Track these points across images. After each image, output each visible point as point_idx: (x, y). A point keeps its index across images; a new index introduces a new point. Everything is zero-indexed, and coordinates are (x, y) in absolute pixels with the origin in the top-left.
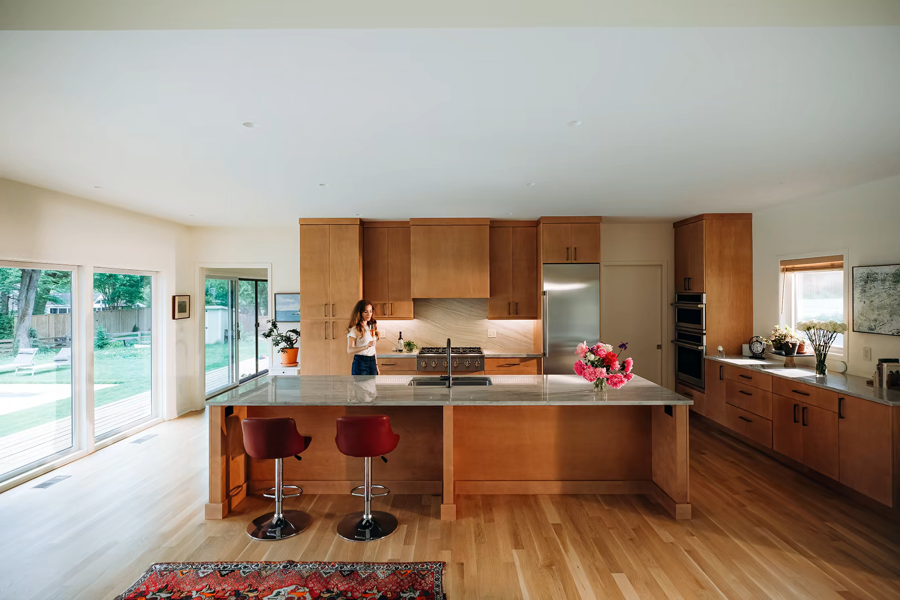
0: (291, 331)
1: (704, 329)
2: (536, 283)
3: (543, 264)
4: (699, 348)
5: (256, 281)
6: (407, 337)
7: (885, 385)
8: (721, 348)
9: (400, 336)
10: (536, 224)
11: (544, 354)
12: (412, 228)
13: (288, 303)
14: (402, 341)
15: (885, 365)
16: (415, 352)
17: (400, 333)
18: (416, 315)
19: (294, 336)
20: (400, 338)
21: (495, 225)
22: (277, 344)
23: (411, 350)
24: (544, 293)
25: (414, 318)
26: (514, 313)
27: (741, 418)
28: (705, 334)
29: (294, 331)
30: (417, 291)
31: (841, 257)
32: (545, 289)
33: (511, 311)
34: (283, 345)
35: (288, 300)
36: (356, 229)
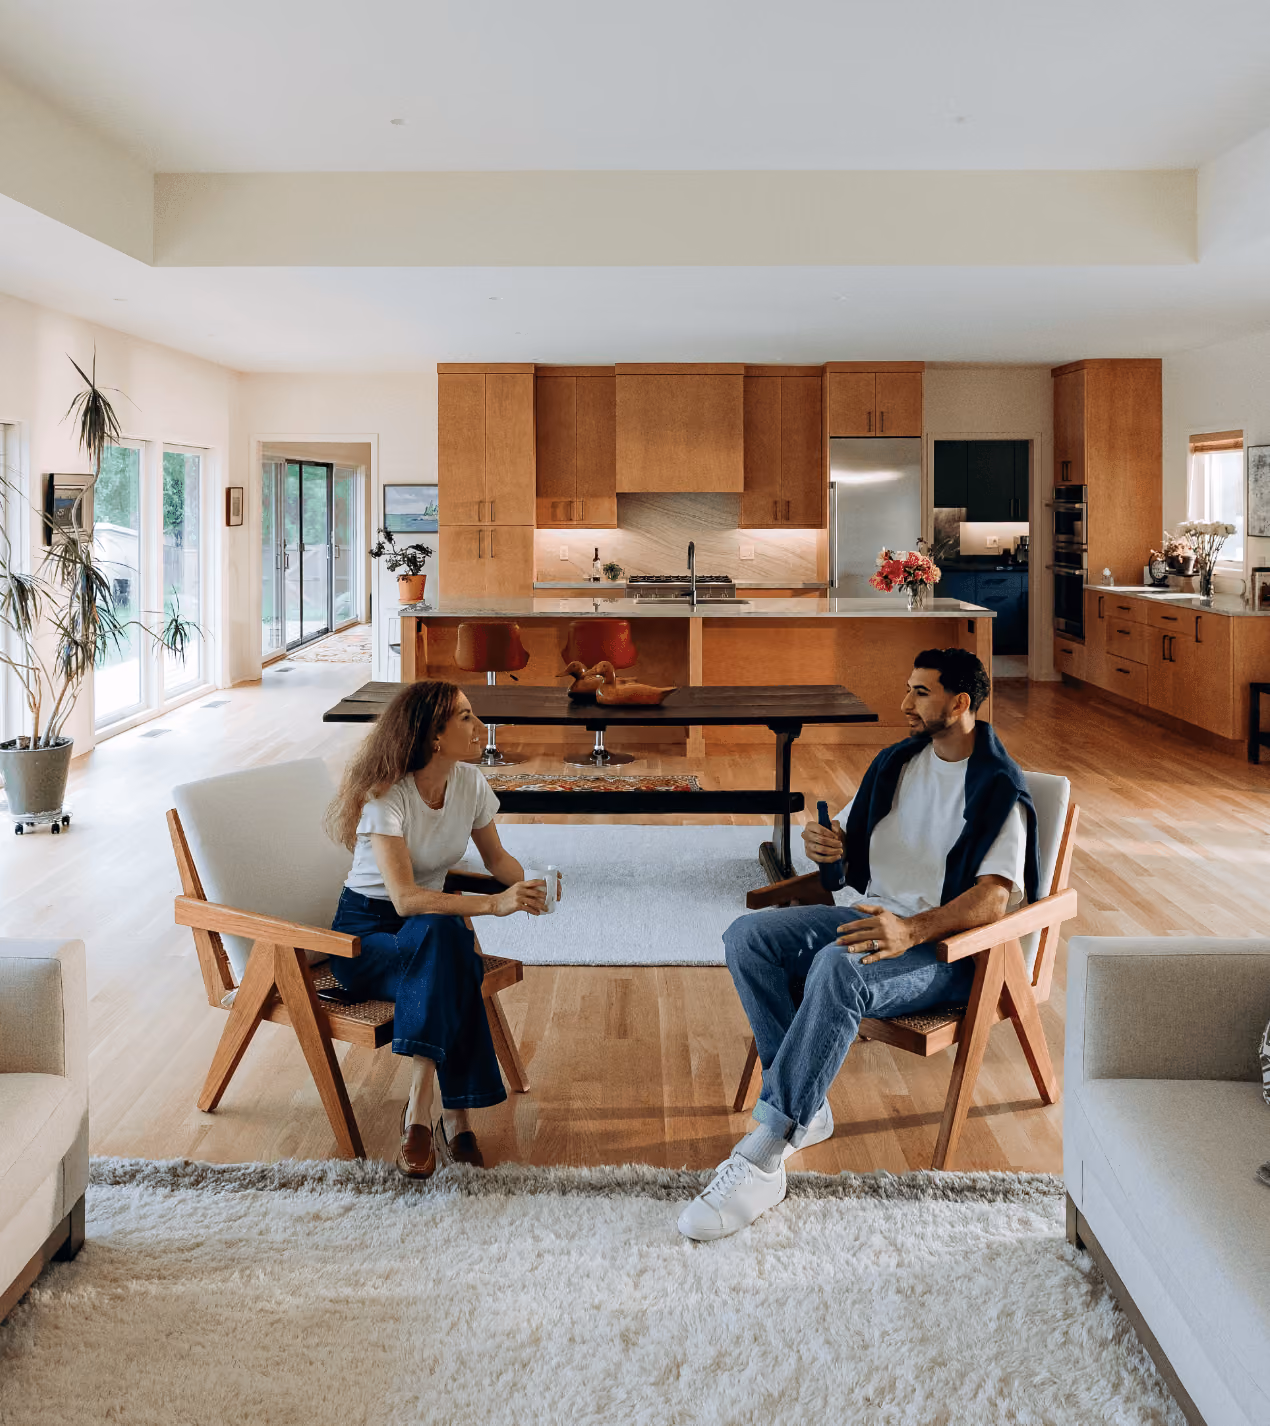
0: (413, 547)
1: (1084, 542)
2: (819, 469)
3: (831, 437)
4: (1077, 572)
5: (301, 463)
6: (607, 558)
7: (1257, 601)
8: (1107, 572)
9: (597, 555)
10: (819, 372)
11: (832, 583)
12: (618, 379)
13: (407, 501)
14: (599, 564)
15: (1257, 574)
16: (622, 582)
17: (596, 550)
18: (621, 522)
19: (419, 555)
20: (596, 559)
21: (752, 374)
22: (392, 568)
23: (614, 578)
24: (832, 485)
25: (619, 526)
26: (783, 516)
27: (1120, 670)
28: (1086, 550)
29: (419, 547)
30: (627, 480)
31: (1239, 433)
32: (832, 480)
33: (779, 515)
34: (403, 569)
35: (408, 496)
36: (529, 381)
